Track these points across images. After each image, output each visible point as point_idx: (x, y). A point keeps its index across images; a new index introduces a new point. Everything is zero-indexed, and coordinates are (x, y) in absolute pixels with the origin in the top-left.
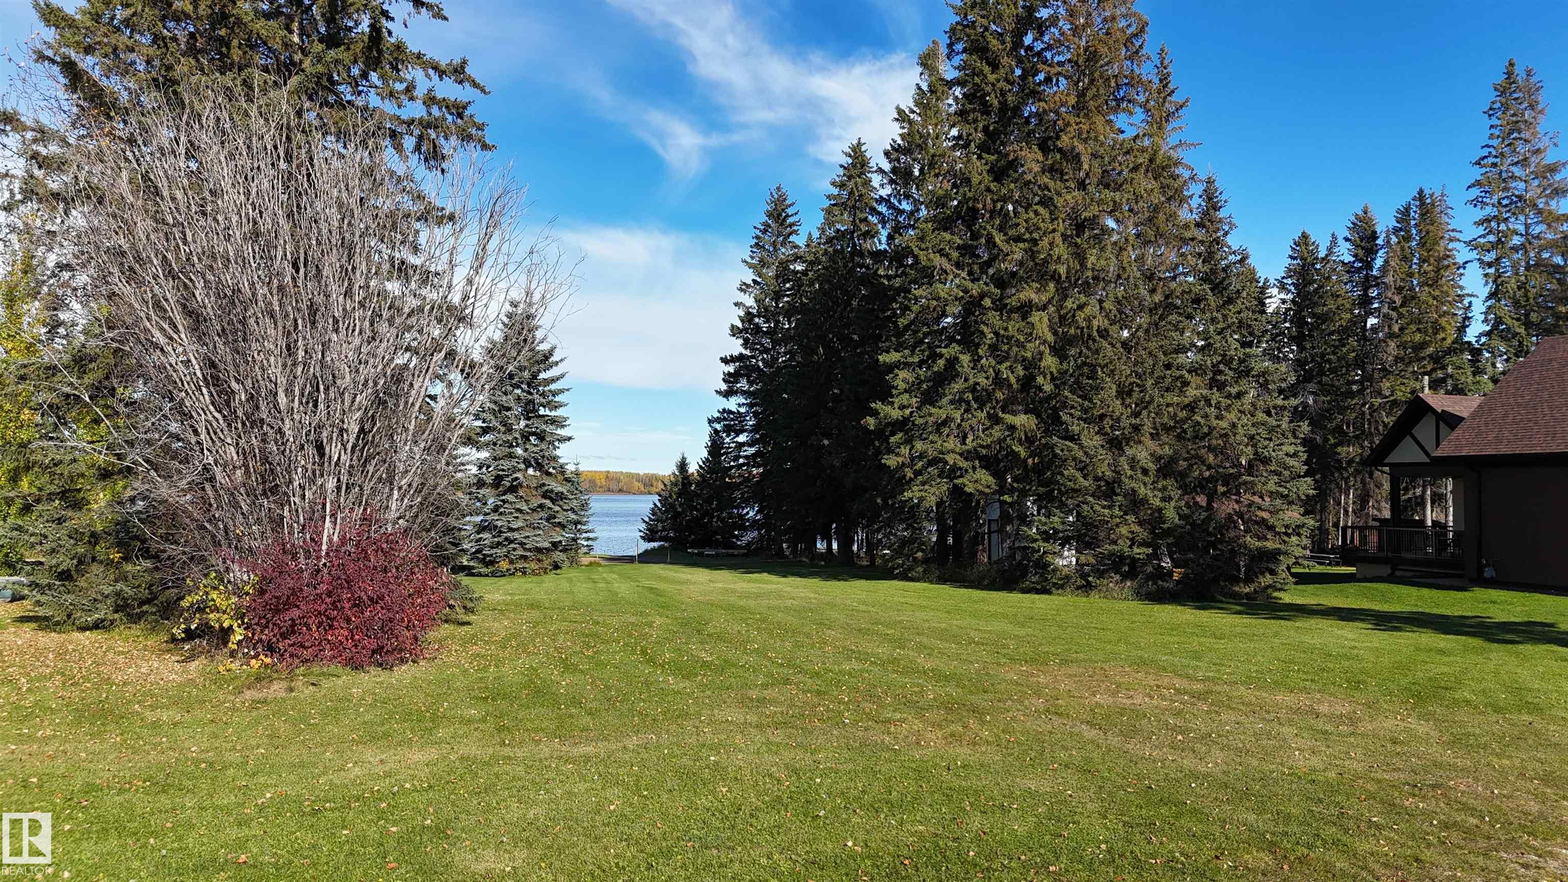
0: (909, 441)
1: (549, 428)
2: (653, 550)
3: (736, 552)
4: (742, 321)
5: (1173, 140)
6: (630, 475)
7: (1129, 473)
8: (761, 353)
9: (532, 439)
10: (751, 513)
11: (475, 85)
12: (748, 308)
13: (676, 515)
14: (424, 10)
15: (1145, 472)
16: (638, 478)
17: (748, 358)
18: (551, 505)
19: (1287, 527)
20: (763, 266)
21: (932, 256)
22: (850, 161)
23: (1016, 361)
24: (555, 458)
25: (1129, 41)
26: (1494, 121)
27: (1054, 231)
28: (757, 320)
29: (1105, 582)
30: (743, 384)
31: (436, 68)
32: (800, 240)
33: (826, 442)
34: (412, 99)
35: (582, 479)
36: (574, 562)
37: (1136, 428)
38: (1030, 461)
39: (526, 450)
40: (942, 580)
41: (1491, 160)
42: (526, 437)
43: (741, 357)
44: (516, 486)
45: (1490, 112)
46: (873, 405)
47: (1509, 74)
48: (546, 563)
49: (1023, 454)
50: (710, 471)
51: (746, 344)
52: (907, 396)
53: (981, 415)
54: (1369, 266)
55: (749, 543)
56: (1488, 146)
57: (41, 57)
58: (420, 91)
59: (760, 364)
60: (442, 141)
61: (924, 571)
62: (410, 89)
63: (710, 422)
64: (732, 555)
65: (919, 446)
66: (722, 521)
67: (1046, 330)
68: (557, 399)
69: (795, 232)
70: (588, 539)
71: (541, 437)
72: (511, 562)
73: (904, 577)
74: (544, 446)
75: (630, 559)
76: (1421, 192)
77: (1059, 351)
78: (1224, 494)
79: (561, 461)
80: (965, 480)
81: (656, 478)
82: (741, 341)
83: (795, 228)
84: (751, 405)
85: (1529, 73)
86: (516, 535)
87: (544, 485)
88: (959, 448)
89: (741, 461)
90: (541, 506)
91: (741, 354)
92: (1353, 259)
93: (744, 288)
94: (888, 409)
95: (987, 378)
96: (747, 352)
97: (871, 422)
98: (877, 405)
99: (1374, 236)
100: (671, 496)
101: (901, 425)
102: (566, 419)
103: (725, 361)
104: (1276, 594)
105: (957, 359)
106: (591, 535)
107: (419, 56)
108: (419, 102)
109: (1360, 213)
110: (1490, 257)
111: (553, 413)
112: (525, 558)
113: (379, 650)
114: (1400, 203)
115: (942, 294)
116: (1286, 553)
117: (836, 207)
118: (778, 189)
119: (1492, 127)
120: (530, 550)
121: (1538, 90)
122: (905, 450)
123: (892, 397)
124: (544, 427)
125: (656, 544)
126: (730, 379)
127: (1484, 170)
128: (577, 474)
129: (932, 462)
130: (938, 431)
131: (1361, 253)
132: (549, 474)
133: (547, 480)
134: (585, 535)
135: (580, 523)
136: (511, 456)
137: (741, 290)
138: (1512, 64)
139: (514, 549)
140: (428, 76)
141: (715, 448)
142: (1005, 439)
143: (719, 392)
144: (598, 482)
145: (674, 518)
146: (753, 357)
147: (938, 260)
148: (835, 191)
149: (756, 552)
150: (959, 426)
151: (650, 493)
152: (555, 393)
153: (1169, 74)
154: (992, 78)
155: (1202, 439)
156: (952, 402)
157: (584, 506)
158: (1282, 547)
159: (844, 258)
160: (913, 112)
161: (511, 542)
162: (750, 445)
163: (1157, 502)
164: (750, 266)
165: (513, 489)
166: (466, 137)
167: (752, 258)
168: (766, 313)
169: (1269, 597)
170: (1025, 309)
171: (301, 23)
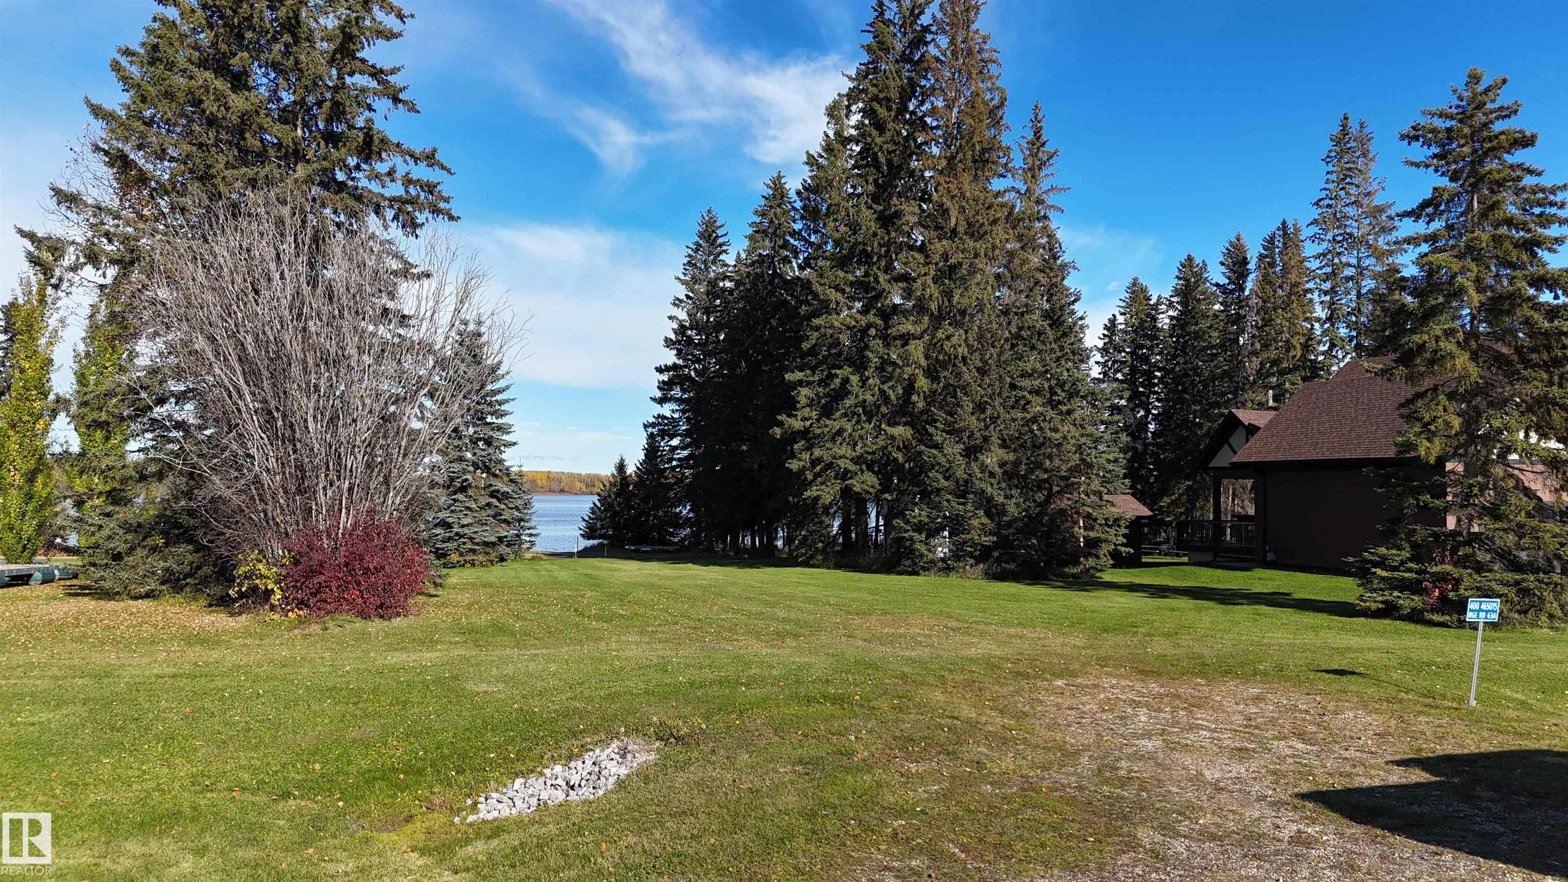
0: (809, 448)
1: (495, 435)
2: (593, 547)
3: (671, 549)
4: (675, 333)
5: (1045, 186)
6: (571, 476)
7: (979, 475)
8: (693, 362)
9: (480, 443)
10: (685, 511)
11: (443, 167)
12: (681, 321)
13: (615, 514)
14: (400, 105)
15: (992, 475)
16: (579, 478)
17: (681, 367)
18: (497, 504)
19: (1106, 519)
20: (695, 283)
21: (828, 292)
22: (771, 192)
23: (898, 381)
24: (501, 462)
25: (992, 112)
26: (1330, 168)
27: (925, 274)
28: (689, 332)
29: (961, 565)
30: (677, 392)
31: (412, 156)
32: (730, 259)
33: (744, 448)
34: (393, 181)
35: (525, 479)
36: (518, 556)
37: (986, 439)
38: (907, 465)
39: (475, 454)
40: (838, 566)
41: (1327, 202)
42: (474, 441)
43: (675, 367)
44: (466, 487)
45: (1327, 160)
46: (779, 417)
47: (1344, 126)
48: (493, 556)
49: (901, 460)
50: (647, 472)
51: (679, 354)
52: (808, 409)
53: (869, 427)
54: (1242, 289)
55: (683, 540)
56: (1325, 189)
57: (97, 149)
58: (399, 174)
59: (693, 373)
60: (417, 214)
61: (823, 560)
62: (391, 173)
63: (645, 426)
64: (668, 551)
65: (817, 452)
66: (659, 519)
67: (921, 356)
68: (503, 408)
69: (725, 252)
70: (531, 535)
71: (488, 442)
72: (461, 555)
73: (806, 564)
74: (491, 451)
75: (570, 555)
76: (1284, 223)
77: (932, 374)
78: (1058, 492)
79: (507, 464)
80: (854, 482)
81: (597, 477)
82: (675, 352)
83: (725, 248)
84: (684, 411)
85: (1362, 125)
86: (466, 530)
87: (491, 485)
88: (850, 453)
89: (674, 463)
90: (489, 505)
91: (675, 364)
92: (1227, 281)
93: (677, 303)
94: (791, 421)
95: (873, 395)
96: (680, 362)
97: (777, 431)
98: (782, 417)
99: (1245, 262)
100: (609, 496)
101: (805, 433)
102: (510, 426)
103: (660, 370)
104: (1098, 574)
105: (848, 378)
106: (533, 532)
107: (398, 145)
108: (399, 182)
109: (1233, 240)
110: (1327, 286)
111: (500, 421)
112: (473, 551)
113: (382, 606)
114: (1266, 233)
115: (836, 324)
116: (1106, 541)
117: (759, 233)
118: (709, 211)
119: (1328, 173)
120: (478, 544)
121: (1369, 140)
122: (806, 456)
123: (796, 410)
124: (491, 433)
125: (595, 542)
126: (664, 386)
127: (1320, 211)
128: (521, 474)
129: (830, 466)
130: (833, 440)
131: (1234, 277)
132: (495, 476)
133: (493, 481)
134: (527, 532)
135: (523, 520)
136: (461, 459)
137: (674, 304)
138: (1346, 118)
139: (464, 543)
140: (405, 161)
141: (652, 451)
142: (886, 447)
143: (654, 399)
144: (539, 482)
145: (613, 517)
146: (686, 366)
147: (833, 295)
148: (758, 220)
149: (688, 548)
150: (850, 435)
151: (592, 494)
152: (500, 403)
153: (1041, 128)
154: (879, 140)
155: (1039, 448)
156: (846, 415)
157: (527, 505)
158: (1103, 536)
159: (764, 281)
160: (822, 157)
161: (461, 537)
162: (683, 449)
163: (1001, 499)
164: (683, 282)
165: (463, 489)
166: (436, 211)
167: (685, 275)
168: (696, 326)
169: (1093, 576)
170: (905, 339)
171: (303, 119)
